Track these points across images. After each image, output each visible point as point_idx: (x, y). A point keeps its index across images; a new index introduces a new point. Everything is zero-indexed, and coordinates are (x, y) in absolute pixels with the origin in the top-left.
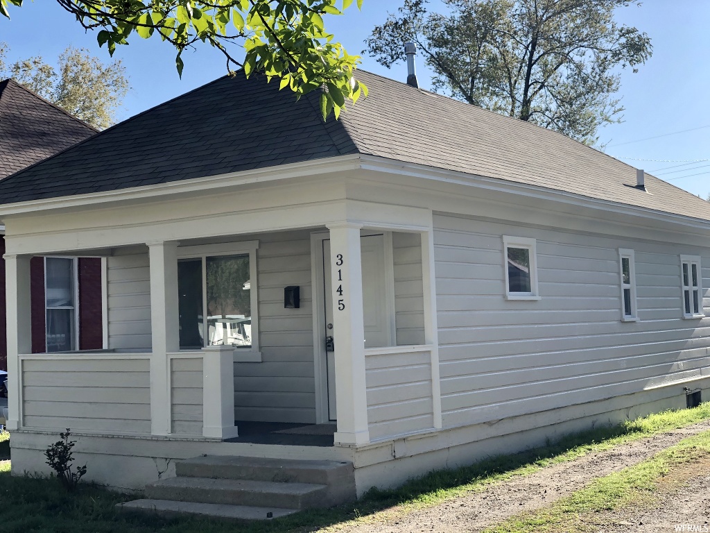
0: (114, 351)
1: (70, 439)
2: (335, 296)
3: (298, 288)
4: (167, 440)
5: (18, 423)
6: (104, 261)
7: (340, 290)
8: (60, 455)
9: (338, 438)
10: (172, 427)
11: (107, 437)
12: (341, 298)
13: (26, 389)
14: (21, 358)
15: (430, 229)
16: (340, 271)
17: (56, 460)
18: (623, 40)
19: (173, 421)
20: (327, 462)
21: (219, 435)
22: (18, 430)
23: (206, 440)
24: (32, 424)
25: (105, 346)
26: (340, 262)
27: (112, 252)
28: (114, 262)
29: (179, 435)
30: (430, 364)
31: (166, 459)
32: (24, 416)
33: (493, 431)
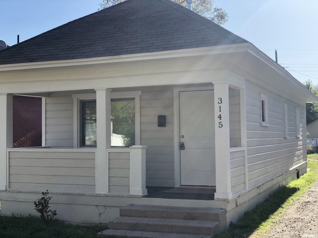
0: (49, 147)
1: (48, 196)
2: (217, 120)
3: (165, 116)
4: (106, 196)
5: (6, 186)
6: (44, 99)
7: (220, 117)
8: (43, 204)
9: (216, 196)
10: (109, 189)
11: (66, 194)
12: (220, 121)
13: (11, 168)
14: (8, 151)
15: (244, 87)
16: (220, 107)
17: (40, 207)
18: (215, 13)
19: (109, 186)
20: (209, 209)
21: (141, 194)
22: (6, 190)
23: (132, 197)
24: (14, 187)
25: (43, 144)
26: (220, 102)
27: (49, 95)
28: (49, 100)
29: (114, 193)
30: (244, 157)
31: (105, 206)
32: (9, 183)
33: (258, 191)
